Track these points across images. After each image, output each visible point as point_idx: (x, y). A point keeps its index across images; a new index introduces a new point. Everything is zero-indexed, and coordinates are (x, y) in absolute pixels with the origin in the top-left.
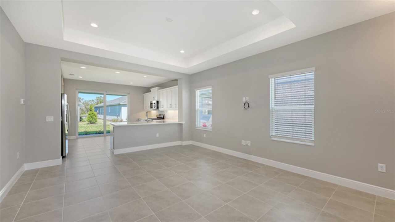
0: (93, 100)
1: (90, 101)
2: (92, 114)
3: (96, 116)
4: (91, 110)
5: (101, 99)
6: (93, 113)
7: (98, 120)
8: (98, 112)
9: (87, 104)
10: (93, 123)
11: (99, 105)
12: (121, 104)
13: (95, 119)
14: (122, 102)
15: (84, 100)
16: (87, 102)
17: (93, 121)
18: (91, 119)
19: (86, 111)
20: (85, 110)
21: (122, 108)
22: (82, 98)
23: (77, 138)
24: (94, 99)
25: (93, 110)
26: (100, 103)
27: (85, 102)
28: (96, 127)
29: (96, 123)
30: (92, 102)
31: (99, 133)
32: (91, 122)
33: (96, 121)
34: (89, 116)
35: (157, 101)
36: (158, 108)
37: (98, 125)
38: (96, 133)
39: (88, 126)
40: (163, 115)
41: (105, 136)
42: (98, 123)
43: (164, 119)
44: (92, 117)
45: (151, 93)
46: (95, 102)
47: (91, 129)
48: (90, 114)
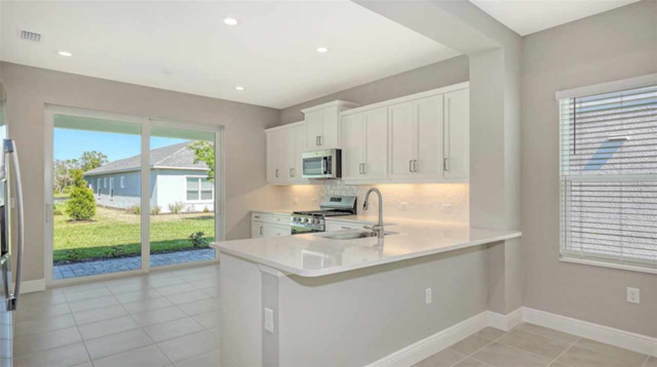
0: (75, 161)
1: (69, 161)
2: (81, 195)
3: (91, 200)
4: (78, 182)
5: (94, 158)
6: (84, 190)
7: (98, 211)
10: (85, 219)
12: (155, 167)
13: (90, 209)
14: (158, 163)
16: (60, 164)
17: (84, 212)
18: (78, 209)
19: (59, 187)
21: (160, 178)
23: (50, 288)
24: (77, 159)
26: (94, 167)
29: (93, 219)
30: (74, 165)
31: (113, 254)
32: (77, 216)
33: (92, 214)
34: (74, 199)
35: (339, 152)
36: (341, 177)
37: (101, 225)
38: (104, 255)
39: (71, 228)
40: (355, 199)
41: (145, 275)
42: (98, 219)
43: (356, 214)
44: (80, 203)
45: (303, 125)
46: (79, 164)
47: (81, 237)
48: (75, 194)
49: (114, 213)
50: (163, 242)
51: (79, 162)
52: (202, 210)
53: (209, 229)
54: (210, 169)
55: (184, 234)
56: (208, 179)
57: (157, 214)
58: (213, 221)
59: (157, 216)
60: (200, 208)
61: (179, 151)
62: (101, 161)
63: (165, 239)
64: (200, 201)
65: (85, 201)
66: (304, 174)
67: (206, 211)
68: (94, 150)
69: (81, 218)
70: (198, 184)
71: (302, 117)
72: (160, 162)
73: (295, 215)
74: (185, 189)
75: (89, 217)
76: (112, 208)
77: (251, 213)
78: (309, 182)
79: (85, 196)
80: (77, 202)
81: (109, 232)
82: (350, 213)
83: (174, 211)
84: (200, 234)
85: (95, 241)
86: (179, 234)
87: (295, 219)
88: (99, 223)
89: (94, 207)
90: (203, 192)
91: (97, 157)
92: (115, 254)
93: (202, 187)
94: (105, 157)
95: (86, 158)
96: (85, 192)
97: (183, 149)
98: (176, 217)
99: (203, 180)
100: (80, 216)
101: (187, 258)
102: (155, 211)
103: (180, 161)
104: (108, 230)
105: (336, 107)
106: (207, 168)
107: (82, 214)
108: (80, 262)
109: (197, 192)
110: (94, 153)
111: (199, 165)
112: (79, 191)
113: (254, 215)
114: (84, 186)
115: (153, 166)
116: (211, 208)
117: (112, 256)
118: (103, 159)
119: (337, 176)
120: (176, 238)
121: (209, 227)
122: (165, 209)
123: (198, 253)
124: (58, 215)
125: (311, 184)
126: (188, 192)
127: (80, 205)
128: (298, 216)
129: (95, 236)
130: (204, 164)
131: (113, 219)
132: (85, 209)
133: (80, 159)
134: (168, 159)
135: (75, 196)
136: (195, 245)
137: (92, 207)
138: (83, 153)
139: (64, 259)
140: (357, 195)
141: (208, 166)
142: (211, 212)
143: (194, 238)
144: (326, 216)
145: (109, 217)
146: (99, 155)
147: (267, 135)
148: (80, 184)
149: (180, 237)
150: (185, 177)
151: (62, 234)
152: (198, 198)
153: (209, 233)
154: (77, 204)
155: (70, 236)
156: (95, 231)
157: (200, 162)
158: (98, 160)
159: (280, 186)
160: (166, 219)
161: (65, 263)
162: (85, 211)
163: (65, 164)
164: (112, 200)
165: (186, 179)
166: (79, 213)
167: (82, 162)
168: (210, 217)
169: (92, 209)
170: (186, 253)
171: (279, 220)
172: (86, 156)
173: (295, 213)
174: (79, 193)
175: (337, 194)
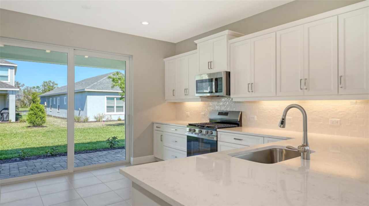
1: (34, 87)
2: (36, 109)
3: (42, 112)
4: (34, 100)
5: (50, 85)
7: (47, 119)
8: (46, 105)
9: (29, 92)
10: (39, 125)
11: (48, 93)
12: (86, 90)
13: (42, 118)
14: (87, 88)
15: (24, 87)
16: (29, 89)
17: (38, 121)
18: (34, 118)
19: (28, 103)
20: (26, 101)
21: (89, 97)
22: (22, 84)
24: (39, 86)
25: (38, 101)
26: (49, 91)
27: (27, 89)
28: (44, 135)
29: (44, 125)
30: (37, 90)
31: (51, 153)
32: (33, 123)
33: (43, 122)
34: (32, 112)
35: (228, 74)
36: (230, 95)
37: (49, 130)
38: (45, 154)
39: (28, 132)
40: (240, 113)
41: (70, 175)
42: (48, 126)
43: (241, 126)
44: (35, 115)
45: (196, 53)
46: (41, 89)
47: (33, 139)
48: (32, 108)
49: (59, 121)
50: (88, 143)
51: (40, 88)
52: (116, 119)
53: (121, 133)
54: (122, 92)
55: (104, 137)
56: (121, 99)
57: (87, 122)
58: (124, 127)
59: (87, 123)
60: (115, 118)
61: (101, 80)
62: (54, 88)
63: (90, 141)
64: (115, 113)
65: (38, 113)
66: (197, 93)
67: (120, 120)
68: (50, 80)
69: (36, 125)
70: (114, 102)
71: (195, 47)
72: (89, 87)
73: (190, 126)
74: (106, 105)
75: (41, 124)
76: (59, 118)
77: (153, 123)
78: (200, 100)
79: (38, 110)
80: (33, 114)
81: (53, 135)
82: (237, 126)
83: (98, 120)
84: (114, 138)
85: (42, 142)
86: (100, 137)
87: (190, 130)
88: (48, 128)
89: (45, 116)
90: (117, 107)
91: (52, 85)
92: (53, 153)
93: (117, 104)
94: (57, 84)
95: (45, 85)
96: (39, 107)
97: (104, 78)
98: (99, 124)
99: (117, 99)
100: (35, 123)
101: (105, 157)
102: (86, 120)
103: (102, 86)
104: (52, 134)
105: (226, 36)
106: (120, 91)
107: (36, 122)
108: (27, 159)
109: (113, 107)
110: (49, 82)
111: (114, 89)
112: (35, 106)
113: (155, 125)
114: (39, 103)
115: (84, 89)
116: (123, 118)
117: (50, 155)
118: (55, 86)
119: (227, 95)
120: (98, 140)
121: (121, 132)
122: (91, 119)
123: (113, 153)
124: (23, 122)
125: (202, 101)
126: (108, 107)
127: (35, 116)
128: (193, 128)
129: (43, 138)
130: (119, 88)
131: (58, 126)
132: (39, 118)
133: (41, 86)
134: (94, 85)
135: (32, 110)
136: (111, 146)
137: (43, 117)
138: (43, 82)
139: (16, 157)
140: (243, 111)
141: (121, 89)
142: (123, 120)
143: (110, 141)
144: (218, 128)
145: (55, 124)
146: (53, 83)
147: (165, 62)
148: (36, 101)
149: (101, 139)
150: (105, 97)
151: (21, 136)
152: (114, 111)
153: (121, 136)
154: (33, 115)
155: (26, 138)
156: (44, 134)
157: (115, 87)
158: (53, 86)
159: (175, 103)
160: (93, 125)
161: (16, 161)
162: (38, 119)
163: (32, 89)
164: (59, 112)
165: (106, 99)
166: (35, 122)
167: (42, 88)
168: (122, 124)
169: (43, 119)
170: (105, 152)
171: (176, 130)
172: (45, 84)
173: (190, 125)
174: (35, 107)
175: (224, 109)
